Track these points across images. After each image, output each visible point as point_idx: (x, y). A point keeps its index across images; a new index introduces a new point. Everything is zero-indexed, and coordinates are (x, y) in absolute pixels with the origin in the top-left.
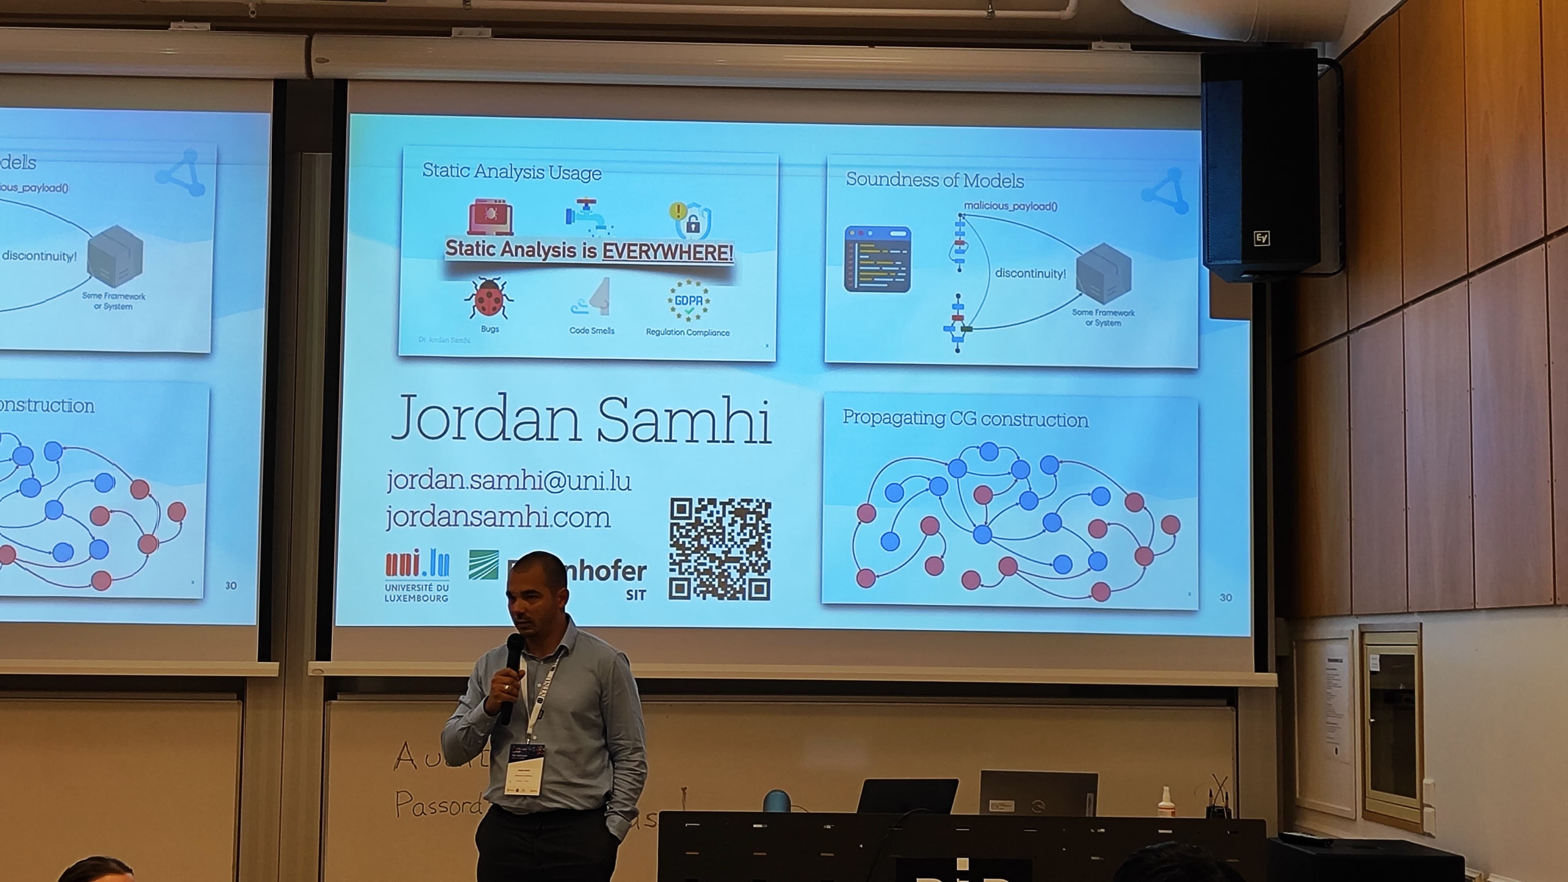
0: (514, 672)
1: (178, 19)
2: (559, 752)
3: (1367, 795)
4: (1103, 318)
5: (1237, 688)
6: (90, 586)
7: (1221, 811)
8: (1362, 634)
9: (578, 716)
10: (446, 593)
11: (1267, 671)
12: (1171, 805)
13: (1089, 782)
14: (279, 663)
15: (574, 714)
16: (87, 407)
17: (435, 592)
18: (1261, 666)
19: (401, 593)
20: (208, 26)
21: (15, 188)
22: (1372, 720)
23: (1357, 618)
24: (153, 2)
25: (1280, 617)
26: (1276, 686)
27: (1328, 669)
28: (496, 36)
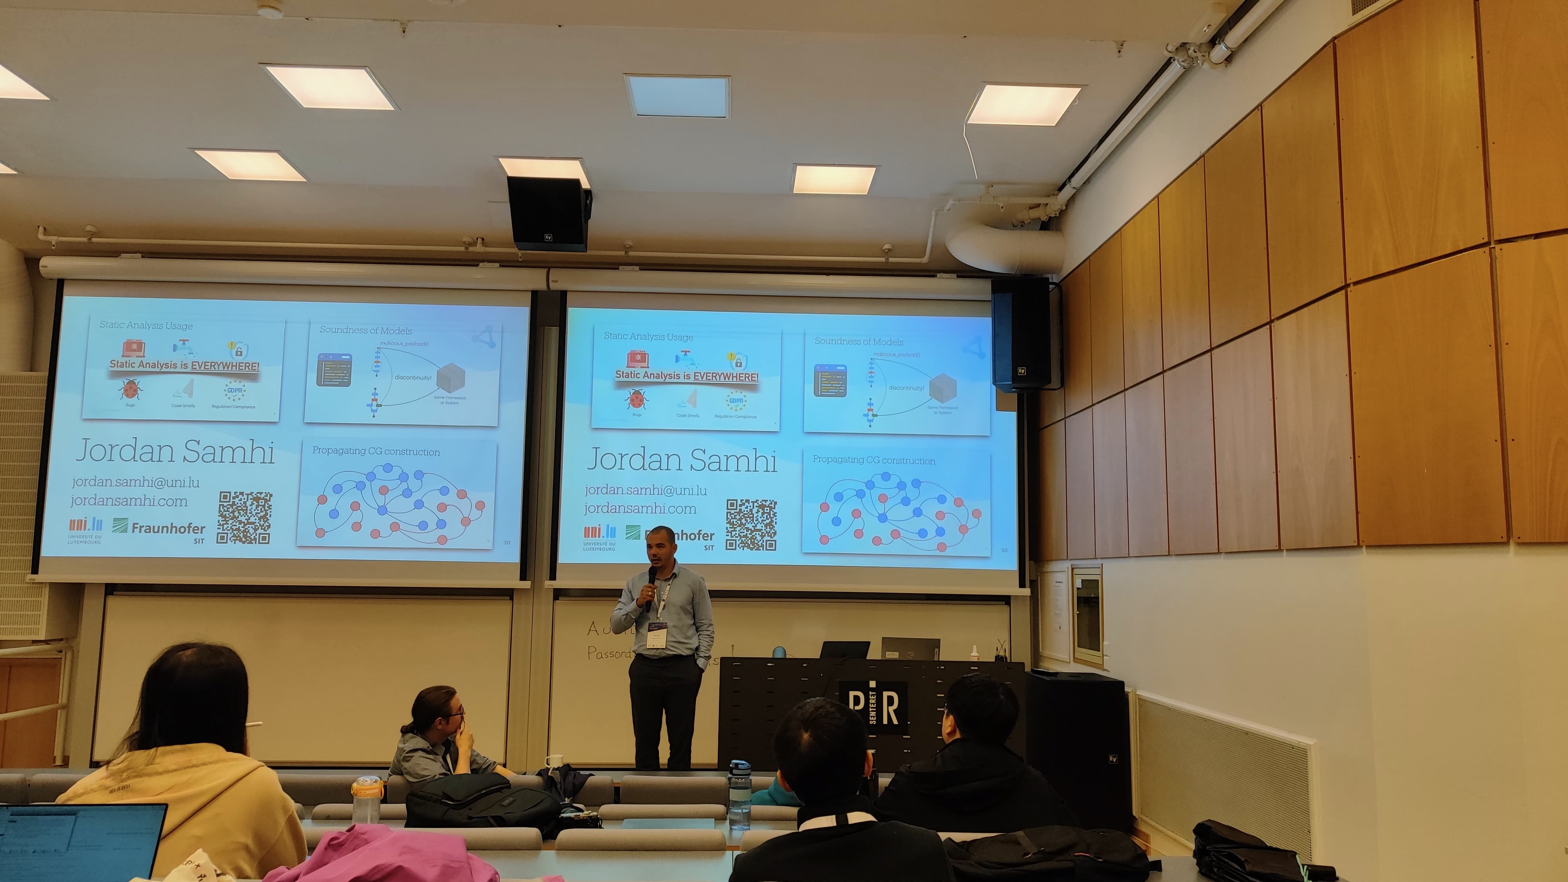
0: (652, 586)
1: (483, 261)
2: (674, 626)
3: (1075, 650)
4: (942, 410)
5: (1010, 596)
6: (436, 542)
7: (1002, 658)
8: (1073, 569)
9: (683, 608)
10: (614, 547)
11: (1025, 587)
12: (977, 654)
13: (936, 643)
14: (530, 581)
15: (680, 607)
16: (436, 453)
17: (608, 546)
18: (1022, 585)
19: (591, 546)
20: (498, 265)
21: (402, 344)
22: (1078, 613)
23: (1070, 561)
24: (471, 252)
25: (1032, 560)
26: (1030, 595)
27: (1056, 586)
28: (641, 270)
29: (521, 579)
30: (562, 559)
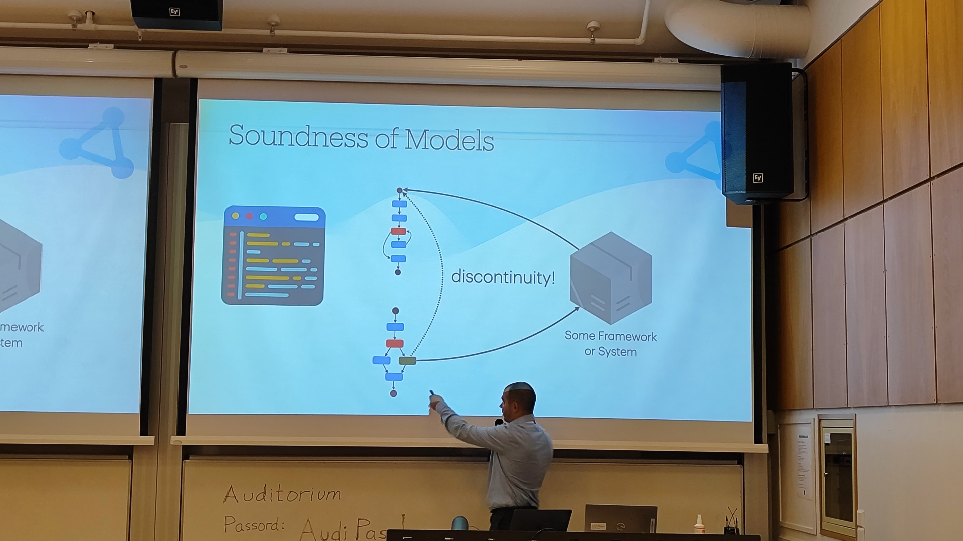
1: (94, 42)
3: (823, 520)
5: (743, 453)
7: (733, 530)
8: (820, 421)
11: (762, 443)
12: (703, 526)
13: (652, 512)
14: (154, 437)
18: (758, 440)
20: (112, 46)
22: (826, 474)
23: (817, 411)
24: (79, 30)
25: (770, 410)
26: (768, 452)
27: (799, 442)
28: (290, 53)
29: (142, 434)
30: (192, 409)
